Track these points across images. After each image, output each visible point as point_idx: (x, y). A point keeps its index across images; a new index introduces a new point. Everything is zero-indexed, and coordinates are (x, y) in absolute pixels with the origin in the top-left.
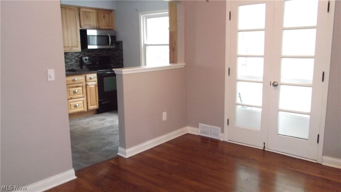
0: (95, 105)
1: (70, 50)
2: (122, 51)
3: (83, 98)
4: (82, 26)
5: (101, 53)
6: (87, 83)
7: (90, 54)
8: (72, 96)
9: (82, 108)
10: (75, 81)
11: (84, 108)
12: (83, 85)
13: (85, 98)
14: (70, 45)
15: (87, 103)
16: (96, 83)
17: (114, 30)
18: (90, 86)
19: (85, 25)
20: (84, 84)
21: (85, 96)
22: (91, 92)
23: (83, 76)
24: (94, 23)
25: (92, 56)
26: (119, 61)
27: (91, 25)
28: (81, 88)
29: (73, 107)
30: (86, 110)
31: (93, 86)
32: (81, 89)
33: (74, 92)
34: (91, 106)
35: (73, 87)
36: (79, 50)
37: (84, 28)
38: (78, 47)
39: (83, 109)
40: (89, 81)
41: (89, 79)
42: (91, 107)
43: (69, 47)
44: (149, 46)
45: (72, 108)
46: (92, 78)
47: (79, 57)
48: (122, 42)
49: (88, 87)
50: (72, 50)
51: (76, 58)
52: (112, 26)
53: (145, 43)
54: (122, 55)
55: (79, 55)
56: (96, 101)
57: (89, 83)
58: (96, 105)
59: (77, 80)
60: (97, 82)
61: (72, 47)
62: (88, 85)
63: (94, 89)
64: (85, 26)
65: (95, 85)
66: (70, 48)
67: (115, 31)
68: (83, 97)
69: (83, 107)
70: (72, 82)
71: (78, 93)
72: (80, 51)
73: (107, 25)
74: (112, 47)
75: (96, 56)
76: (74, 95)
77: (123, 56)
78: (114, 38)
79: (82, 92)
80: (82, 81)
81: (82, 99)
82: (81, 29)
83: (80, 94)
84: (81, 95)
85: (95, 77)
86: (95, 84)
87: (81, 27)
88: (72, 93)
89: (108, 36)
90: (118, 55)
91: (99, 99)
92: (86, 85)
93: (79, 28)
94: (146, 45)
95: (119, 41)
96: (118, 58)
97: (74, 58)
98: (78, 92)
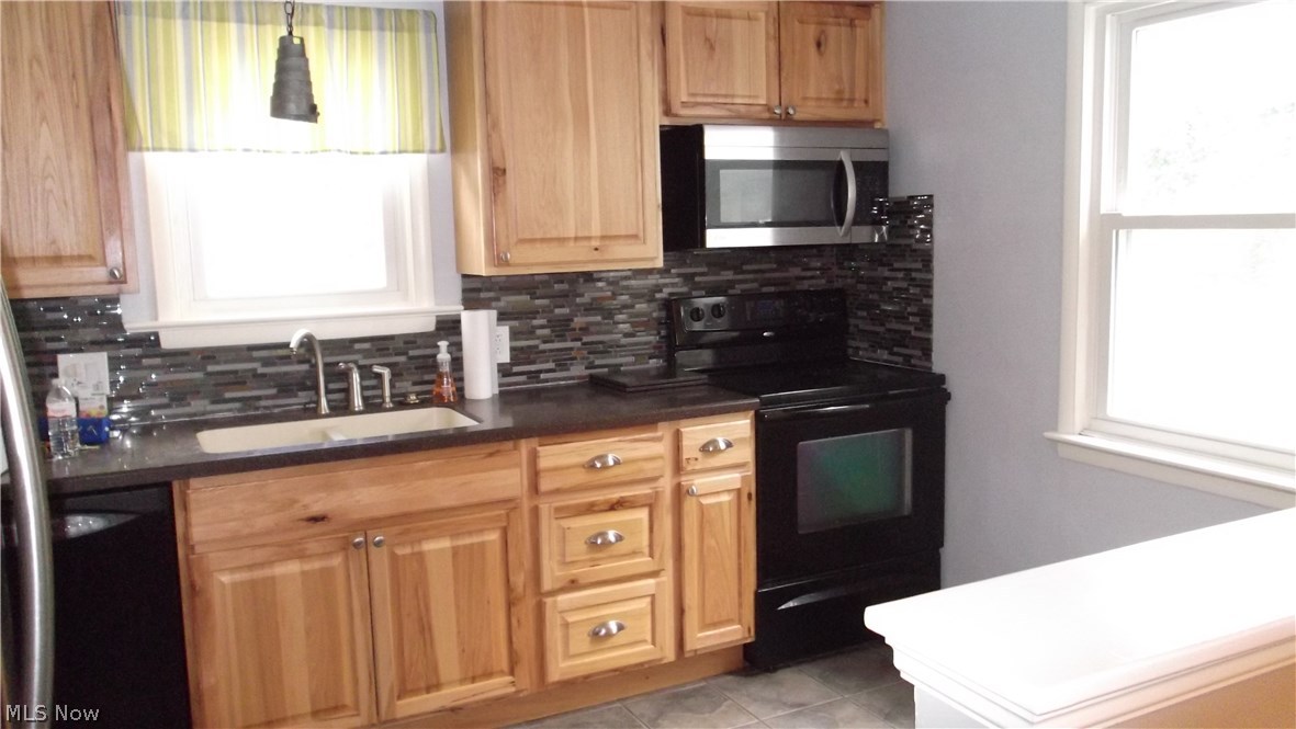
0: (729, 622)
1: (595, 261)
2: (927, 260)
3: (651, 581)
4: (676, 108)
5: (796, 271)
6: (685, 480)
7: (728, 275)
8: (575, 571)
9: (644, 641)
10: (605, 467)
11: (654, 643)
12: (657, 495)
13: (667, 578)
14: (596, 230)
15: (680, 612)
16: (744, 479)
17: (878, 126)
18: (705, 501)
19: (694, 95)
20: (666, 484)
21: (669, 565)
22: (710, 542)
23: (659, 434)
24: (751, 79)
25: (738, 289)
26: (903, 327)
27: (733, 96)
28: (643, 514)
29: (580, 641)
30: (670, 654)
31: (725, 498)
32: (641, 519)
33: (597, 544)
34: (705, 626)
35: (590, 509)
36: (652, 259)
37: (687, 116)
38: (644, 243)
39: (649, 647)
40: (698, 467)
41: (699, 455)
42: (702, 638)
43: (589, 238)
44: (1137, 233)
45: (573, 649)
46: (722, 446)
47: (658, 296)
48: (929, 201)
49: (690, 506)
50: (607, 257)
51: (641, 307)
52: (866, 102)
53: (1103, 211)
54: (926, 288)
55: (659, 288)
56: (740, 594)
57: (699, 483)
58: (740, 622)
59: (617, 462)
60: (751, 471)
61: (603, 238)
62: (689, 493)
63: (729, 521)
64: (697, 104)
65: (739, 491)
66: (595, 243)
67: (885, 132)
68: (654, 574)
69: (649, 637)
70: (581, 477)
71: (624, 547)
72: (660, 263)
73: (839, 99)
74: (863, 235)
75: (765, 290)
76: (594, 562)
77: (930, 296)
78: (875, 174)
79: (645, 542)
80: (649, 469)
81: (649, 584)
82: (667, 122)
83: (634, 553)
84: (643, 562)
85: (742, 440)
86: (738, 485)
87: (667, 112)
88: (577, 548)
89: (841, 164)
90: (904, 285)
91: (760, 584)
92: (680, 493)
93: (654, 121)
94: (1110, 226)
95: (913, 198)
96: (897, 308)
97: (625, 307)
98: (619, 538)
